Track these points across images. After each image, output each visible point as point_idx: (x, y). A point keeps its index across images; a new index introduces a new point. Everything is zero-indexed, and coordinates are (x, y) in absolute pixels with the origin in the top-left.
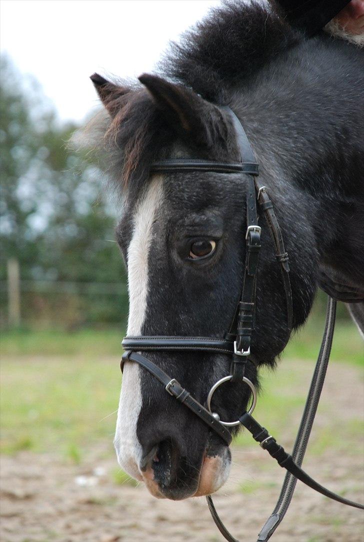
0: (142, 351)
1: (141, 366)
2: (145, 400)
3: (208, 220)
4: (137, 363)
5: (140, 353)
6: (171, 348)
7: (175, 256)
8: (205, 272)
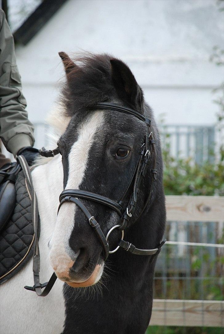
0: (79, 197)
1: (77, 205)
2: (76, 224)
3: (129, 138)
4: (75, 203)
5: (77, 198)
6: (94, 199)
7: (108, 152)
8: (120, 165)
